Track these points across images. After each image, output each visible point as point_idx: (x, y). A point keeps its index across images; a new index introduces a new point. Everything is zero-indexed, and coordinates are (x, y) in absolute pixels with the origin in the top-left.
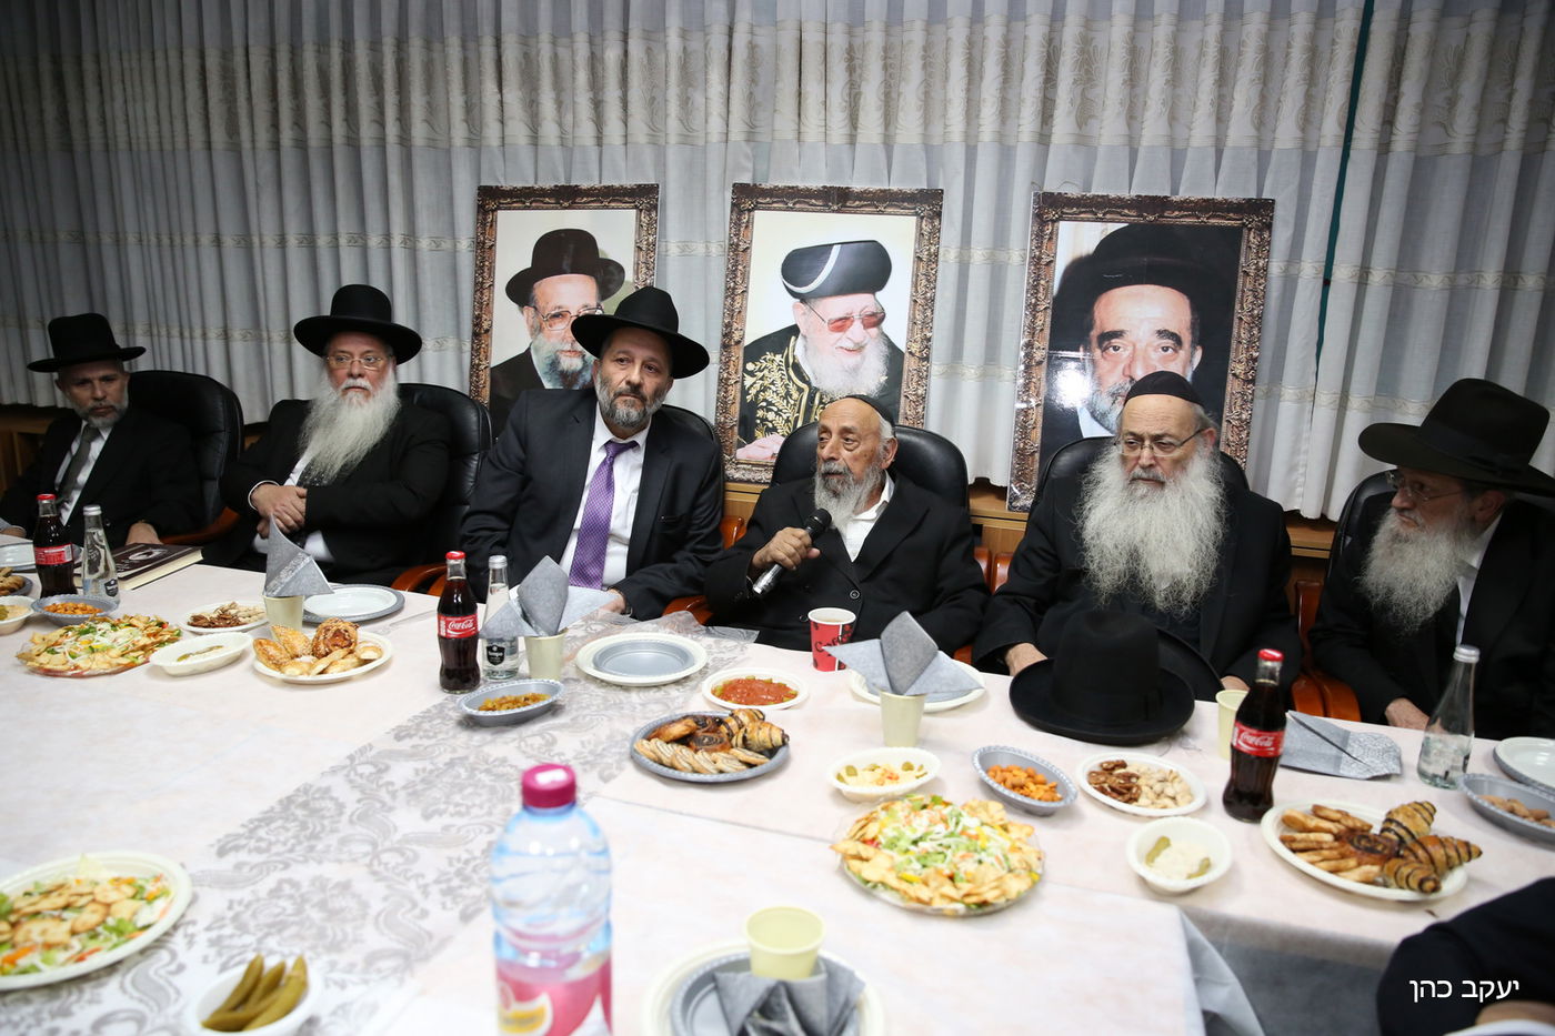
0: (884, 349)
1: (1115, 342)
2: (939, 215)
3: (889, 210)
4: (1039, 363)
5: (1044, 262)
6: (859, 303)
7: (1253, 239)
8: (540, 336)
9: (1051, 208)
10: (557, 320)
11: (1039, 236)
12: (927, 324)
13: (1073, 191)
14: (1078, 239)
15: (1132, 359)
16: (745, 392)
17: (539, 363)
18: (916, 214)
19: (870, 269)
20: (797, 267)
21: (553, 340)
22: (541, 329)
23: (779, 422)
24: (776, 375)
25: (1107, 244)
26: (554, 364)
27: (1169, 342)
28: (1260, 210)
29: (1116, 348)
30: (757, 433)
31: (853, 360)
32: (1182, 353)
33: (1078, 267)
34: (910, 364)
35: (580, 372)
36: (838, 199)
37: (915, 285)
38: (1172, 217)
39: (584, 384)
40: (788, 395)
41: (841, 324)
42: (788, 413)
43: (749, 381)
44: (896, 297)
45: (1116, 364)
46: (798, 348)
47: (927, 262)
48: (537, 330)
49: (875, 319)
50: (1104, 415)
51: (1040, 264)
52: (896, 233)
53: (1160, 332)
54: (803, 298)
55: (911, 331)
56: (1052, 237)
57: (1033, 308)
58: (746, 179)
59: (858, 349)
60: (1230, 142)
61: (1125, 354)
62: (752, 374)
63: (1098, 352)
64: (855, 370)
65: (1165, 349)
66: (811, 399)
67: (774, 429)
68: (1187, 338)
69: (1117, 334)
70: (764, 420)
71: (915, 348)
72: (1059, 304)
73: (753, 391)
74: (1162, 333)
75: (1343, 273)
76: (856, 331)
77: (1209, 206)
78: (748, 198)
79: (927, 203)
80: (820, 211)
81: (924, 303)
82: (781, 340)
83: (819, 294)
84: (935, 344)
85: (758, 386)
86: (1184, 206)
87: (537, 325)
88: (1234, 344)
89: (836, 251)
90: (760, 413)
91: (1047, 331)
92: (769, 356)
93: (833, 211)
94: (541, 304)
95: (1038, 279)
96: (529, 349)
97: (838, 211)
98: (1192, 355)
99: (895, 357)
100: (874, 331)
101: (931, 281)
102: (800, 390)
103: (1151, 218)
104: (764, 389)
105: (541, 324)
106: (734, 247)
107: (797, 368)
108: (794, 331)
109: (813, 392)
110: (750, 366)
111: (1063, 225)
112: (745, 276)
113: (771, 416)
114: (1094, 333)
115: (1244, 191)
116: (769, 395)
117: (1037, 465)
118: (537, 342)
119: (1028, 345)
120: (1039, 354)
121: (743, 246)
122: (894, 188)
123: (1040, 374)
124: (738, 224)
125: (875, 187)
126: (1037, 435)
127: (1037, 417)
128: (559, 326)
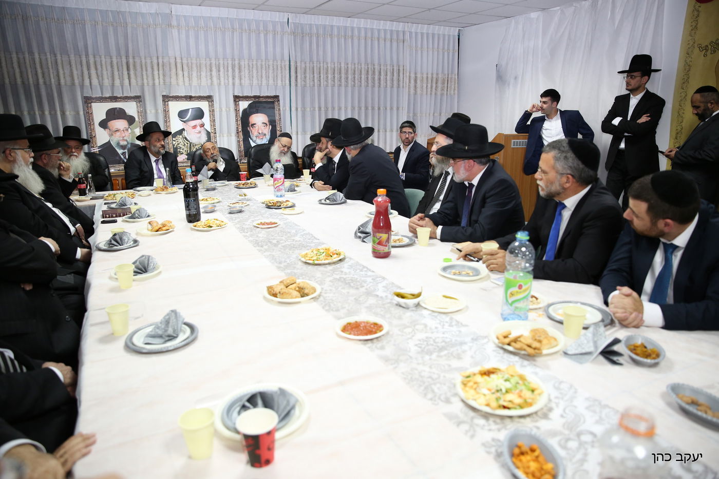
0: (206, 132)
2: (213, 101)
3: (202, 100)
4: (240, 132)
6: (198, 122)
7: (277, 103)
8: (113, 137)
9: (237, 98)
11: (236, 105)
12: (214, 125)
13: (241, 95)
14: (244, 105)
16: (174, 145)
17: (113, 144)
18: (208, 101)
19: (199, 114)
20: (182, 114)
21: (116, 137)
23: (184, 151)
24: (181, 141)
25: (250, 105)
26: (118, 144)
27: (265, 125)
28: (277, 97)
29: (255, 127)
30: (178, 155)
31: (199, 135)
32: (267, 127)
33: (245, 111)
34: (212, 135)
35: (127, 145)
36: (190, 98)
37: (210, 117)
38: (261, 99)
40: (185, 145)
41: (195, 127)
42: (185, 149)
43: (174, 143)
44: (206, 119)
45: (256, 130)
46: (185, 133)
47: (212, 112)
48: (111, 135)
49: (202, 125)
51: (237, 111)
52: (204, 105)
54: (184, 122)
55: (211, 127)
56: (238, 104)
57: (237, 121)
58: (164, 94)
59: (200, 132)
60: (270, 85)
61: (257, 128)
62: (175, 141)
63: (252, 128)
64: (200, 137)
66: (190, 145)
67: (183, 153)
68: (268, 124)
69: (255, 124)
70: (180, 151)
71: (213, 131)
72: (242, 119)
73: (176, 145)
74: (263, 123)
75: (293, 109)
76: (198, 128)
77: (267, 97)
78: (166, 98)
79: (209, 98)
80: (185, 101)
81: (213, 121)
82: (181, 132)
83: (188, 120)
84: (216, 130)
85: (177, 144)
86: (262, 97)
87: (111, 134)
88: (277, 124)
89: (190, 110)
90: (178, 150)
92: (178, 136)
93: (188, 101)
94: (111, 128)
95: (237, 114)
96: (109, 141)
97: (190, 101)
98: (270, 127)
99: (208, 134)
100: (203, 128)
101: (214, 116)
102: (187, 143)
104: (178, 144)
106: (165, 111)
107: (186, 138)
108: (183, 129)
109: (191, 143)
110: (174, 139)
111: (240, 102)
112: (169, 118)
113: (181, 150)
114: (250, 124)
115: (273, 94)
116: (180, 145)
117: (243, 153)
119: (237, 128)
120: (240, 130)
121: (167, 110)
122: (202, 95)
123: (241, 134)
124: (165, 105)
125: (197, 95)
126: (242, 147)
127: (242, 143)
128: (118, 134)
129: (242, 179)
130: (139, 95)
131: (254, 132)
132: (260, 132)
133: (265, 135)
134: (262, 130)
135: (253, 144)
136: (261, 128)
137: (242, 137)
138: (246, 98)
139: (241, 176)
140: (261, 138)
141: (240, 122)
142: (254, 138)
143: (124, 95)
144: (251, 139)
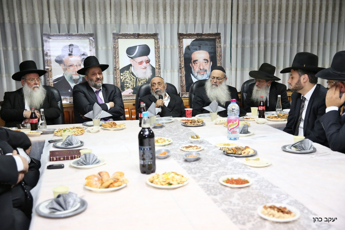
0: (151, 68)
1: (196, 62)
2: (159, 39)
3: (148, 38)
4: (183, 68)
5: (181, 47)
6: (144, 58)
7: (218, 41)
8: (66, 71)
9: (181, 36)
10: (71, 67)
11: (180, 42)
12: (159, 62)
13: (185, 33)
14: (187, 42)
15: (200, 65)
16: (121, 80)
17: (67, 78)
18: (154, 39)
19: (146, 51)
20: (130, 51)
21: (70, 72)
22: (66, 69)
23: (130, 86)
24: (128, 75)
25: (192, 43)
26: (71, 78)
27: (206, 61)
28: (218, 35)
29: (197, 63)
30: (125, 89)
31: (144, 70)
32: (208, 63)
34: (157, 70)
35: (79, 79)
36: (138, 36)
37: (156, 54)
38: (203, 37)
39: (80, 82)
40: (131, 80)
41: (141, 63)
42: (132, 84)
43: (122, 77)
44: (152, 56)
45: (197, 66)
46: (132, 69)
47: (157, 49)
48: (65, 70)
49: (148, 62)
50: (196, 77)
51: (180, 48)
52: (150, 43)
53: (204, 59)
54: (132, 58)
55: (156, 63)
56: (182, 42)
57: (180, 57)
58: (115, 32)
59: (145, 68)
60: (212, 22)
61: (198, 64)
62: (122, 76)
63: (193, 64)
64: (145, 73)
65: (206, 63)
66: (136, 80)
67: (129, 88)
68: (209, 60)
69: (196, 61)
70: (126, 86)
71: (157, 67)
72: (185, 55)
73: (123, 80)
74: (205, 60)
75: (234, 46)
76: (144, 64)
77: (210, 35)
78: (117, 36)
79: (155, 36)
80: (133, 39)
81: (158, 57)
82: (128, 67)
83: (135, 57)
84: (161, 66)
85: (124, 78)
86: (205, 35)
88: (217, 61)
89: (138, 47)
90: (125, 84)
91: (183, 61)
92: (126, 71)
93: (136, 39)
94: (66, 63)
95: (180, 51)
96: (64, 75)
97: (137, 38)
98: (210, 63)
99: (153, 69)
100: (148, 64)
101: (159, 52)
102: (134, 78)
103: (200, 37)
104: (125, 79)
105: (66, 68)
106: (114, 48)
107: (132, 73)
108: (131, 65)
109: (137, 78)
110: (122, 74)
111: (184, 40)
112: (118, 54)
113: (128, 85)
114: (192, 61)
115: (215, 32)
116: (127, 80)
117: (185, 88)
118: (66, 73)
119: (180, 64)
120: (183, 66)
121: (116, 47)
122: (149, 33)
123: (183, 70)
124: (115, 42)
125: (145, 33)
126: (184, 82)
127: (184, 78)
128: (71, 68)
129: (187, 116)
130: (92, 33)
131: (196, 68)
132: (202, 68)
133: (206, 71)
134: (203, 66)
135: (194, 80)
136: (202, 65)
137: (184, 73)
138: (189, 36)
139: (187, 113)
140: (202, 73)
141: (183, 59)
142: (196, 74)
143: (79, 33)
144: (193, 75)
